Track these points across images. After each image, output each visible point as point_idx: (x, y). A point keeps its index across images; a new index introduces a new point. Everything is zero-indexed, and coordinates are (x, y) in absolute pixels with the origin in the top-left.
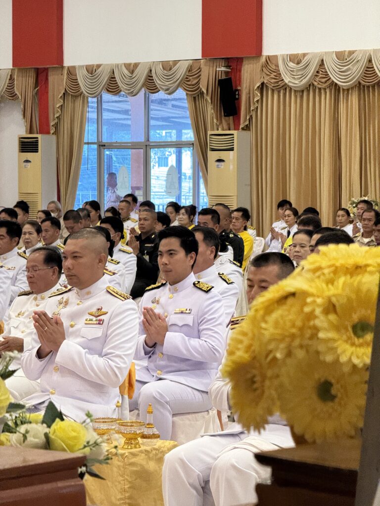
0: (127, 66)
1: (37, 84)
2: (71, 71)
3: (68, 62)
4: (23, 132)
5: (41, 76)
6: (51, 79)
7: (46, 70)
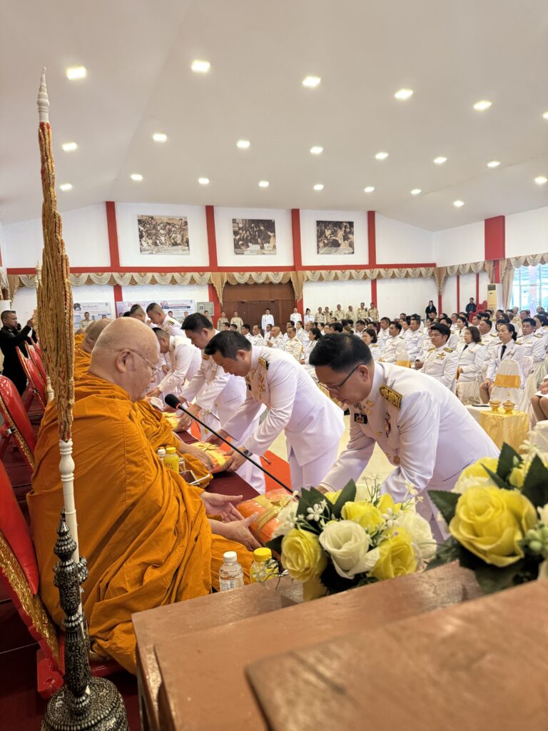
0: (532, 256)
1: (494, 265)
2: (508, 260)
3: (507, 257)
4: (489, 283)
5: (496, 263)
6: (500, 263)
7: (498, 261)
